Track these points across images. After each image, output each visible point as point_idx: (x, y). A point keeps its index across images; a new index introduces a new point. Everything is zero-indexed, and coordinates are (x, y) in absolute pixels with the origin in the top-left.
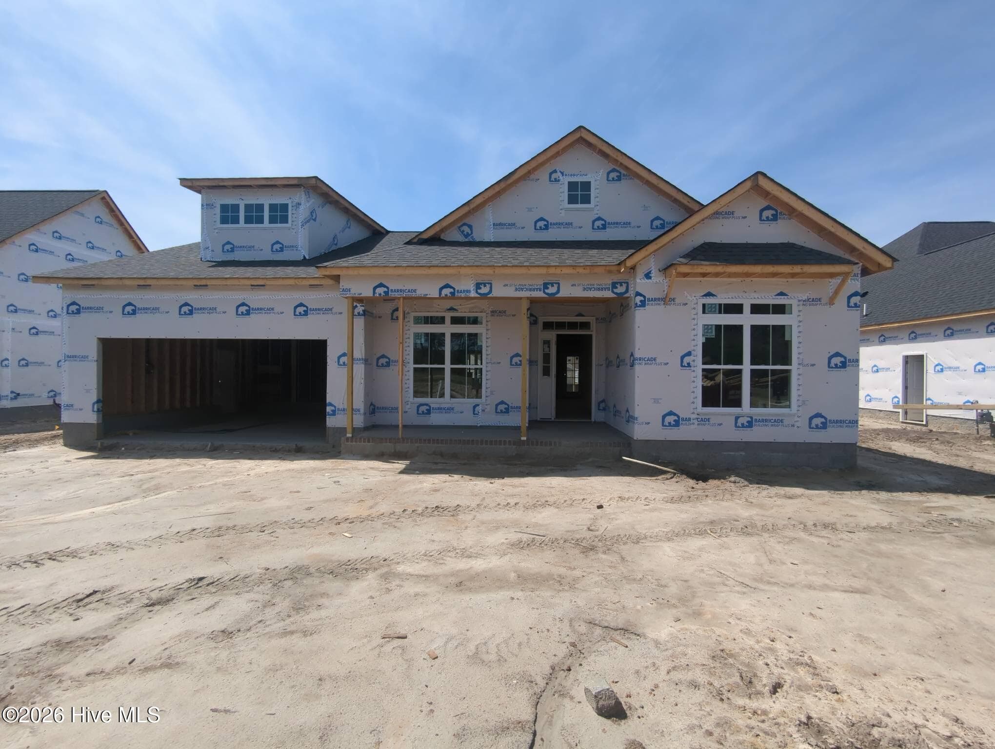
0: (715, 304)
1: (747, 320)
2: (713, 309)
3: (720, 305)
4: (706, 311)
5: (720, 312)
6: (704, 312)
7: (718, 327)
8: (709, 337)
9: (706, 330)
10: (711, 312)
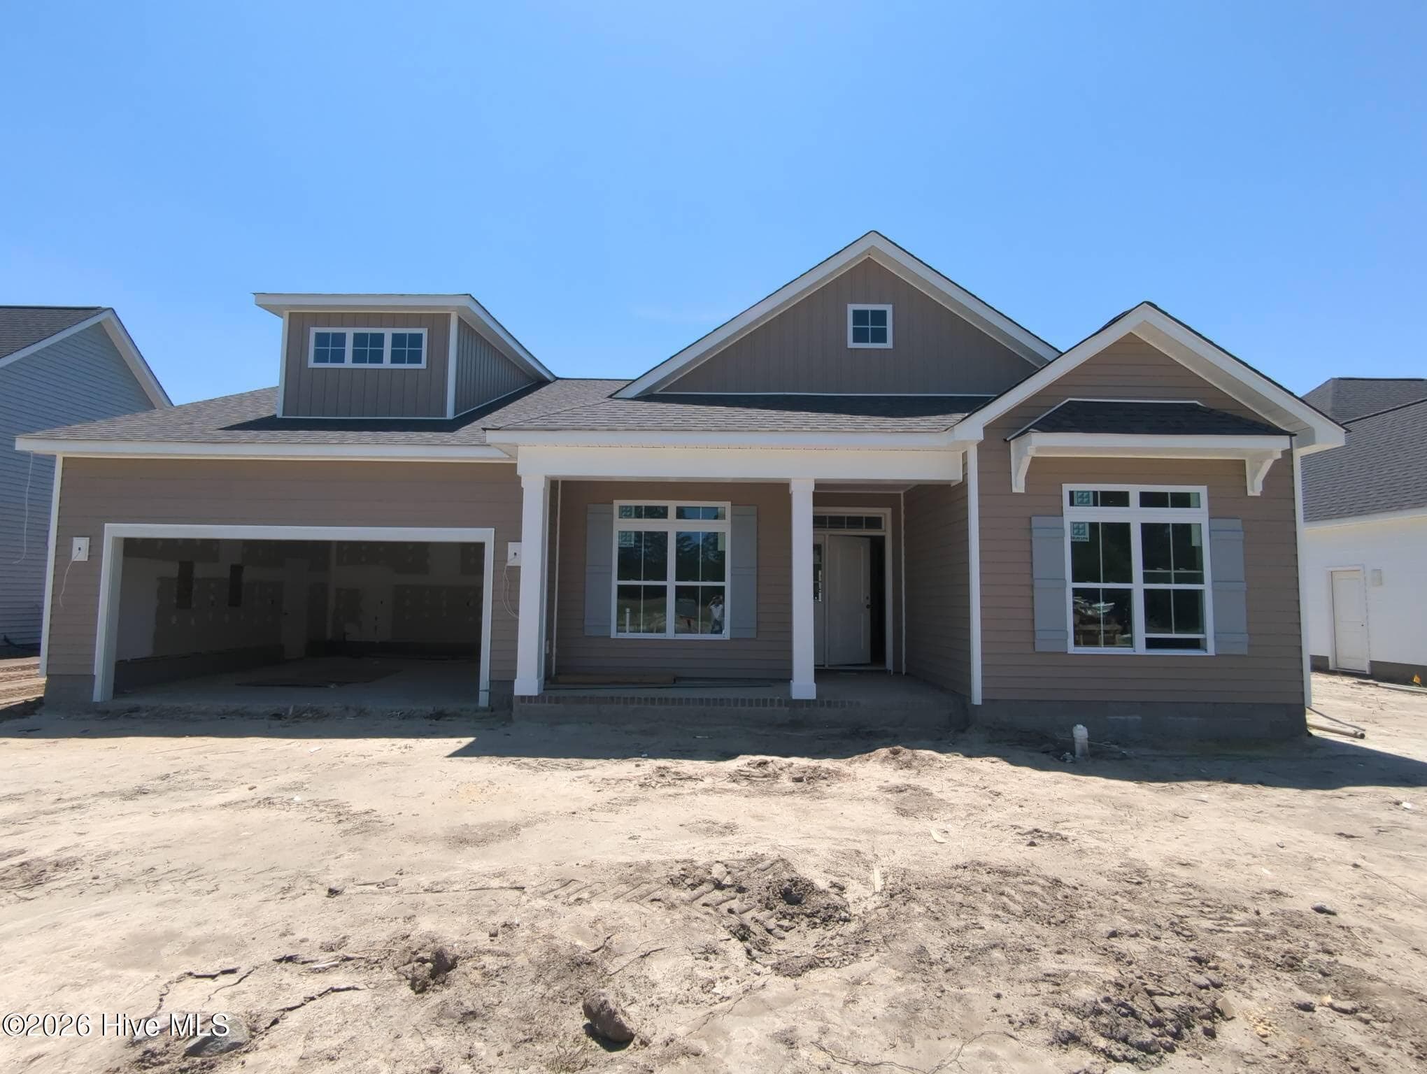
0: (1088, 492)
1: (1135, 516)
2: (1085, 500)
3: (1095, 493)
4: (1075, 502)
5: (1095, 504)
6: (1072, 504)
7: (1094, 526)
8: (1077, 540)
9: (1075, 531)
10: (1082, 504)
